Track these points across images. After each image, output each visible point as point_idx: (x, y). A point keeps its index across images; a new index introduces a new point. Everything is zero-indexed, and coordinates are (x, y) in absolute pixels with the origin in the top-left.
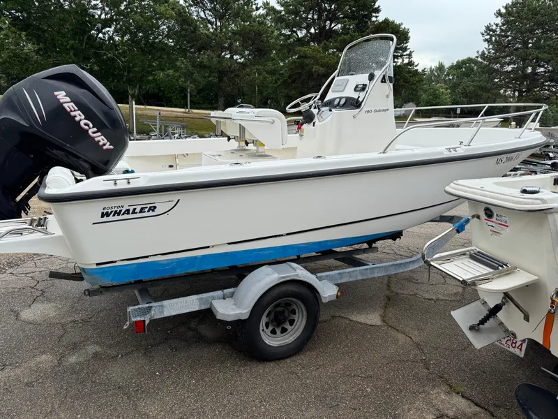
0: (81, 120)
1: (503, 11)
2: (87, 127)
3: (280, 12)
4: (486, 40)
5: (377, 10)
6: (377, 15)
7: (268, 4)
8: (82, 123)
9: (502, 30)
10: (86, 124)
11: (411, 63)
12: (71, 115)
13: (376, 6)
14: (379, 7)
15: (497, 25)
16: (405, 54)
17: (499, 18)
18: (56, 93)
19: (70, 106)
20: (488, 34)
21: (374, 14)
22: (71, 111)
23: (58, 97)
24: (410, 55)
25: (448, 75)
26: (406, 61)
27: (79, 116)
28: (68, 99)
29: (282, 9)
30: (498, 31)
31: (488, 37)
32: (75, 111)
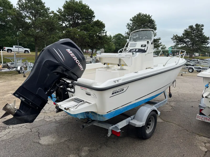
0: (76, 60)
1: (132, 19)
2: (78, 63)
3: (59, 15)
4: (128, 28)
5: (94, 17)
6: (94, 18)
7: (54, 12)
8: (76, 61)
9: (132, 25)
10: (78, 61)
11: (106, 35)
12: (73, 58)
13: (94, 15)
14: (95, 15)
15: (131, 23)
16: (104, 32)
17: (131, 21)
18: (67, 50)
19: (72, 55)
20: (128, 26)
21: (93, 18)
22: (73, 57)
23: (68, 51)
24: (106, 32)
25: (113, 39)
26: (104, 34)
27: (75, 58)
28: (71, 52)
29: (59, 14)
30: (131, 25)
31: (128, 27)
32: (74, 56)
